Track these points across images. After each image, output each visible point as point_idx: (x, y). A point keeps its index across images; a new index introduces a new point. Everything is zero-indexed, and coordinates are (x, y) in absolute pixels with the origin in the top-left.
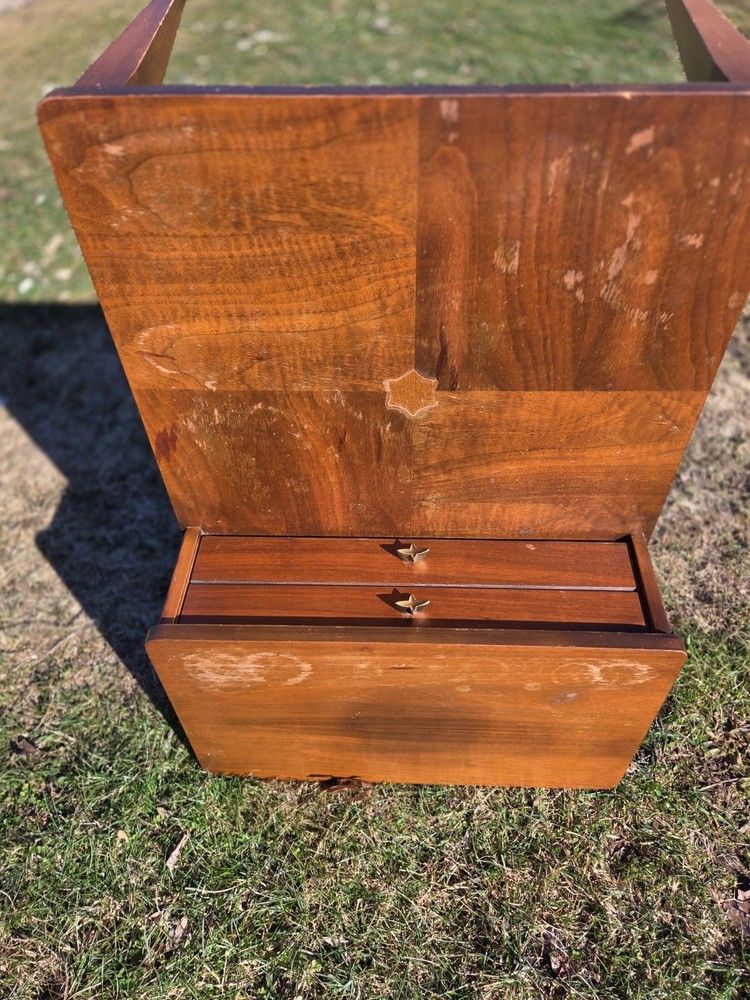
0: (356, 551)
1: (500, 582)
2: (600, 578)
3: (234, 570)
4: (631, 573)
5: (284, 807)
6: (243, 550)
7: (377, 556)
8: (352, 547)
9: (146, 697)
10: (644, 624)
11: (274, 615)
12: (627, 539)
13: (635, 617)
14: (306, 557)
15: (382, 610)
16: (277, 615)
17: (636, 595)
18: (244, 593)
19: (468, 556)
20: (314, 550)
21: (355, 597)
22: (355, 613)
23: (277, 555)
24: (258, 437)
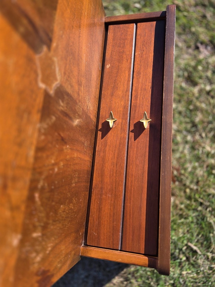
0: (104, 152)
1: (129, 81)
2: (129, 37)
3: (113, 222)
4: (127, 25)
5: (177, 202)
6: (99, 218)
7: (109, 141)
8: (102, 154)
9: (125, 270)
10: (155, 22)
11: (146, 197)
12: (107, 25)
13: (152, 26)
14: (107, 180)
15: (145, 138)
16: (146, 195)
17: (139, 24)
18: (130, 216)
19: (112, 95)
20: (102, 175)
21: (135, 152)
22: (145, 152)
23: (104, 196)
24: (53, 201)
